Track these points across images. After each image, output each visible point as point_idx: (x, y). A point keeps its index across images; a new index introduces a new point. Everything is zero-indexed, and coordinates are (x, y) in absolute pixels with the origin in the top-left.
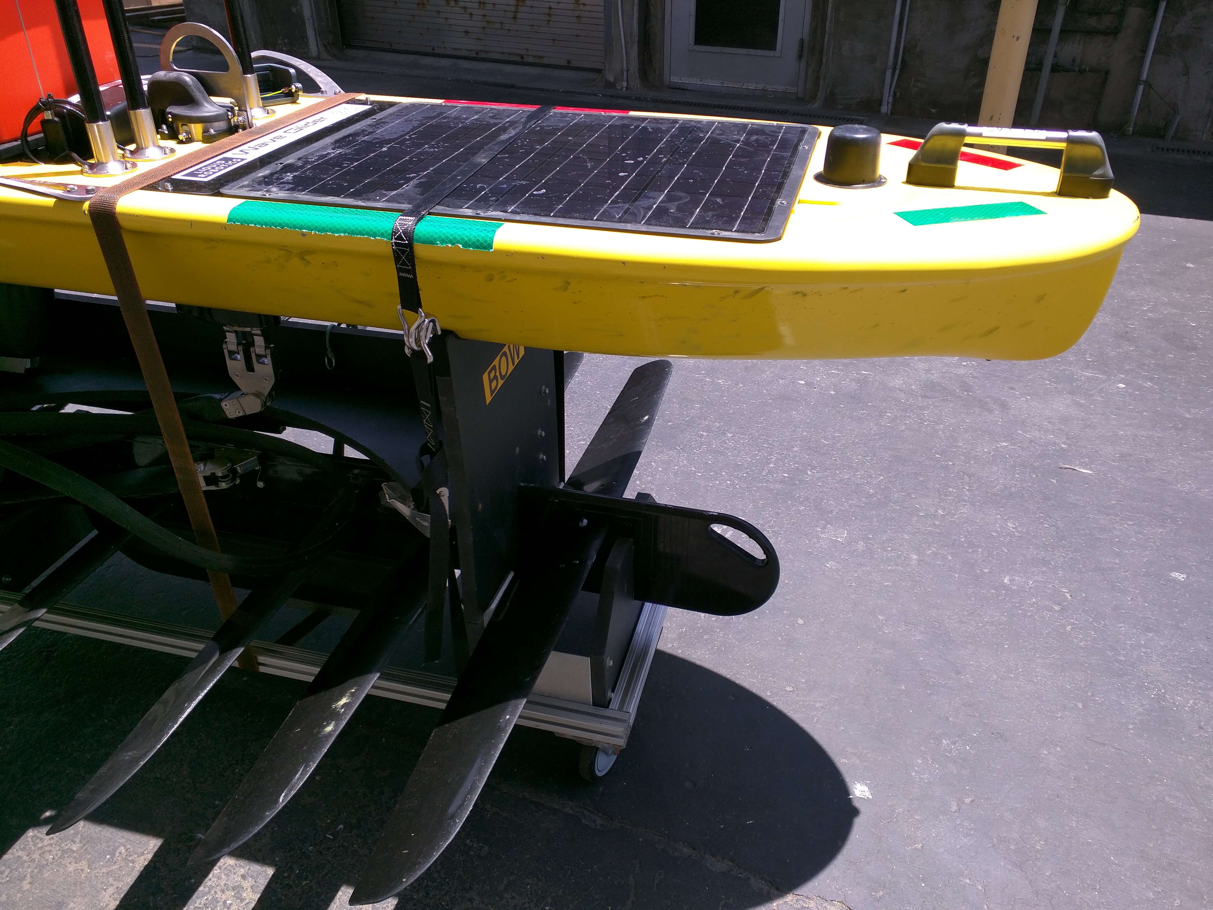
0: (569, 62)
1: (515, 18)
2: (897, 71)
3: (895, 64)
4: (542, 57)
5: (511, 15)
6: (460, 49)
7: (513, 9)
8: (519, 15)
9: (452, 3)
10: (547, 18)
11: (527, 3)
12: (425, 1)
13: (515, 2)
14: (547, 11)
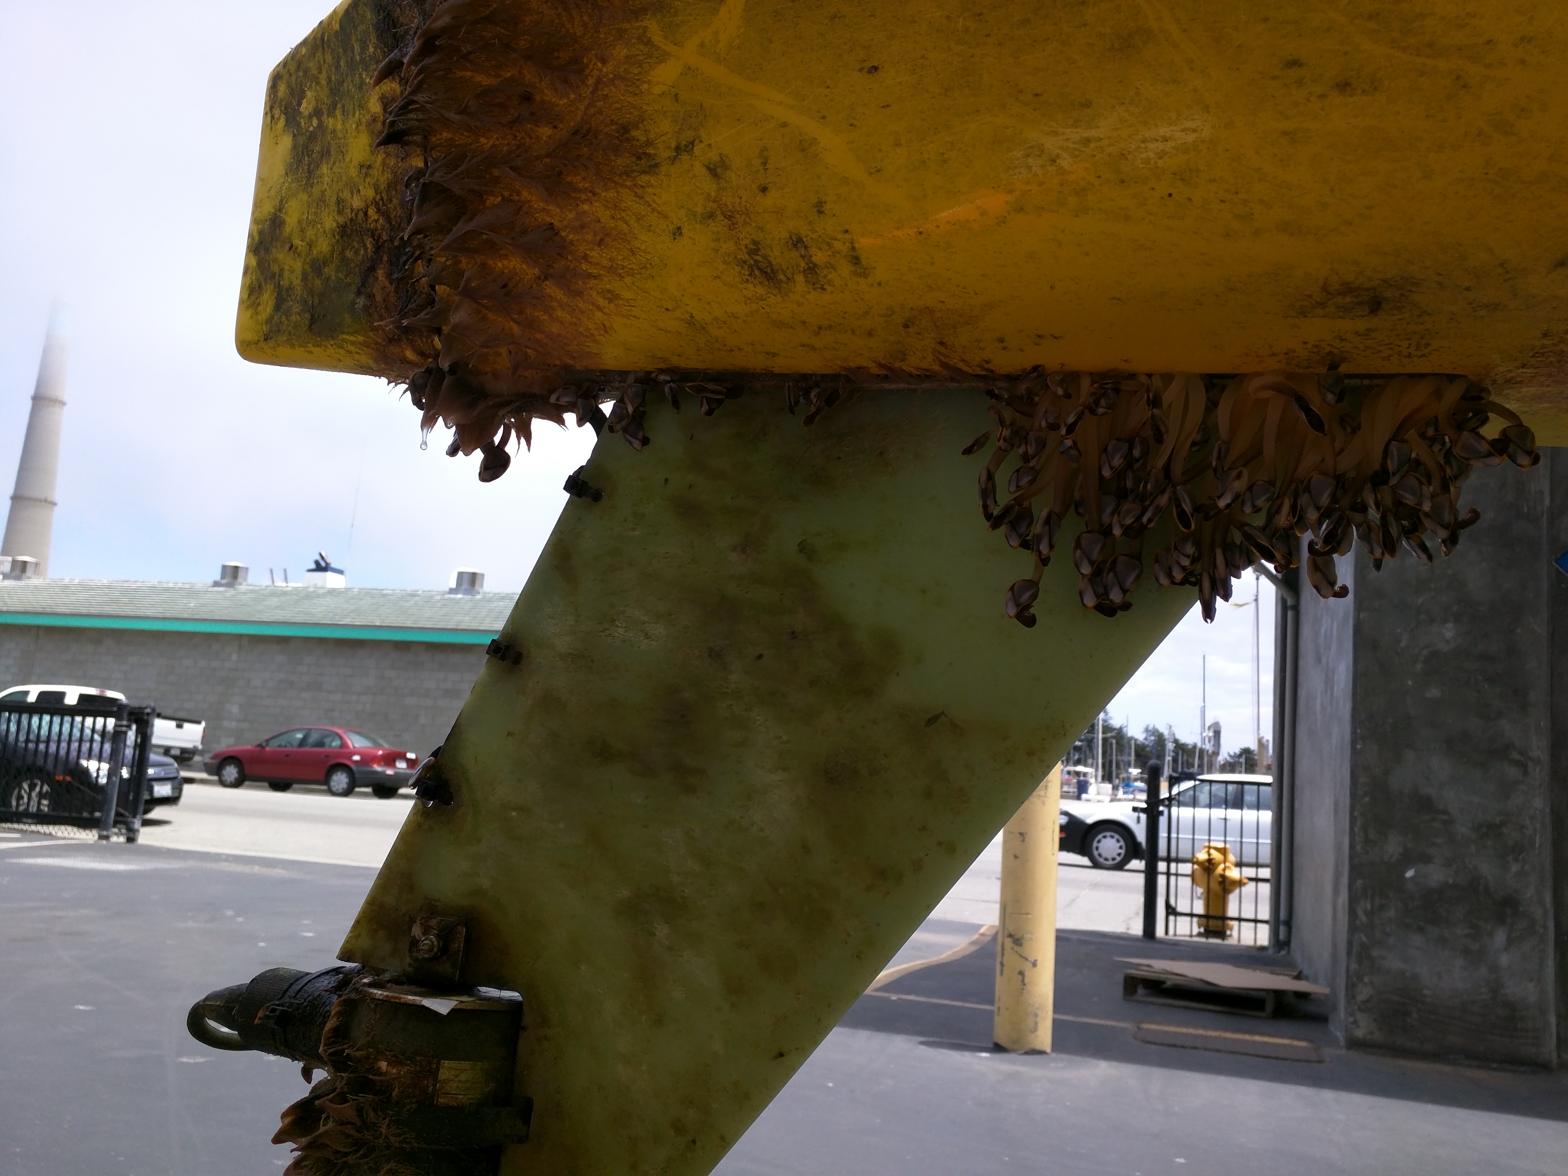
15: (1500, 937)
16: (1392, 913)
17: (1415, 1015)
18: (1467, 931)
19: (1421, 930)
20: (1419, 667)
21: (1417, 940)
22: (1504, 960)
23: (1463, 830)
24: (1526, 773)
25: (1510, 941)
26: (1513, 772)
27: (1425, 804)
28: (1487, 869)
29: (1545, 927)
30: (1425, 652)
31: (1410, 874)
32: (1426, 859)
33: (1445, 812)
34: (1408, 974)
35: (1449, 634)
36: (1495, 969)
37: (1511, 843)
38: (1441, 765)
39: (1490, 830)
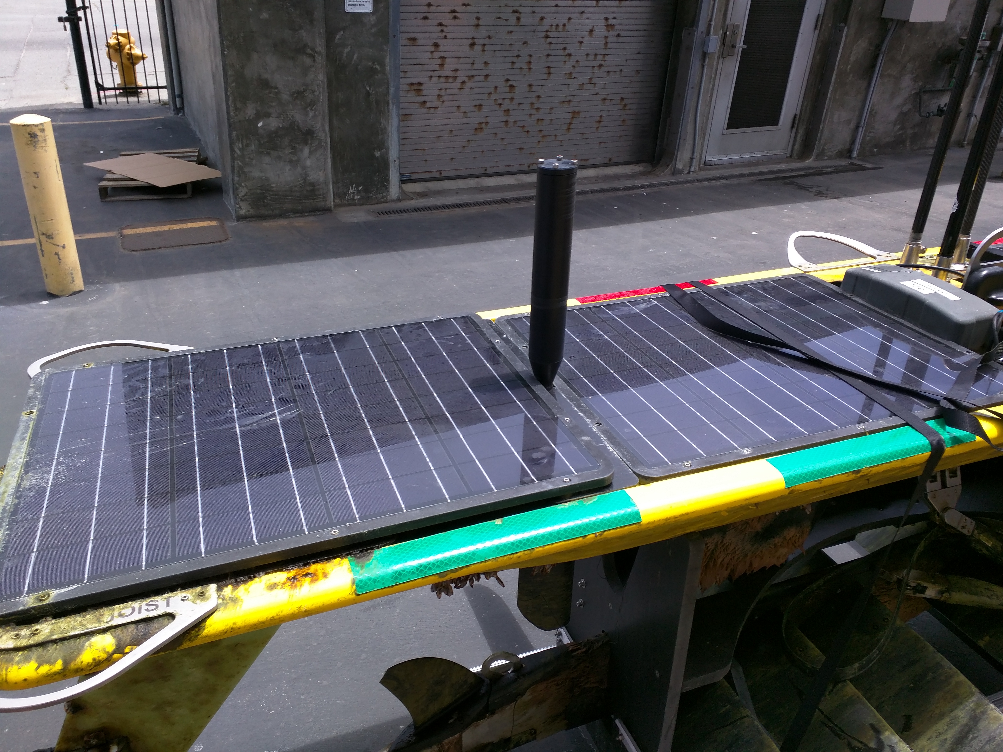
0: (610, 160)
1: (569, 129)
4: (588, 159)
5: (566, 127)
6: (513, 166)
7: (568, 121)
8: (572, 126)
9: (511, 124)
10: (597, 125)
11: (582, 115)
12: (483, 126)
13: (570, 115)
14: (598, 119)
15: (306, 151)
16: (253, 147)
17: (269, 198)
18: (291, 151)
19: (268, 154)
21: (267, 159)
22: (308, 163)
23: (285, 97)
24: (314, 61)
25: (311, 153)
26: (308, 61)
27: (265, 84)
28: (298, 117)
29: (326, 143)
31: (260, 125)
32: (268, 115)
33: (276, 88)
34: (264, 178)
36: (304, 168)
37: (309, 101)
38: (272, 60)
39: (298, 95)
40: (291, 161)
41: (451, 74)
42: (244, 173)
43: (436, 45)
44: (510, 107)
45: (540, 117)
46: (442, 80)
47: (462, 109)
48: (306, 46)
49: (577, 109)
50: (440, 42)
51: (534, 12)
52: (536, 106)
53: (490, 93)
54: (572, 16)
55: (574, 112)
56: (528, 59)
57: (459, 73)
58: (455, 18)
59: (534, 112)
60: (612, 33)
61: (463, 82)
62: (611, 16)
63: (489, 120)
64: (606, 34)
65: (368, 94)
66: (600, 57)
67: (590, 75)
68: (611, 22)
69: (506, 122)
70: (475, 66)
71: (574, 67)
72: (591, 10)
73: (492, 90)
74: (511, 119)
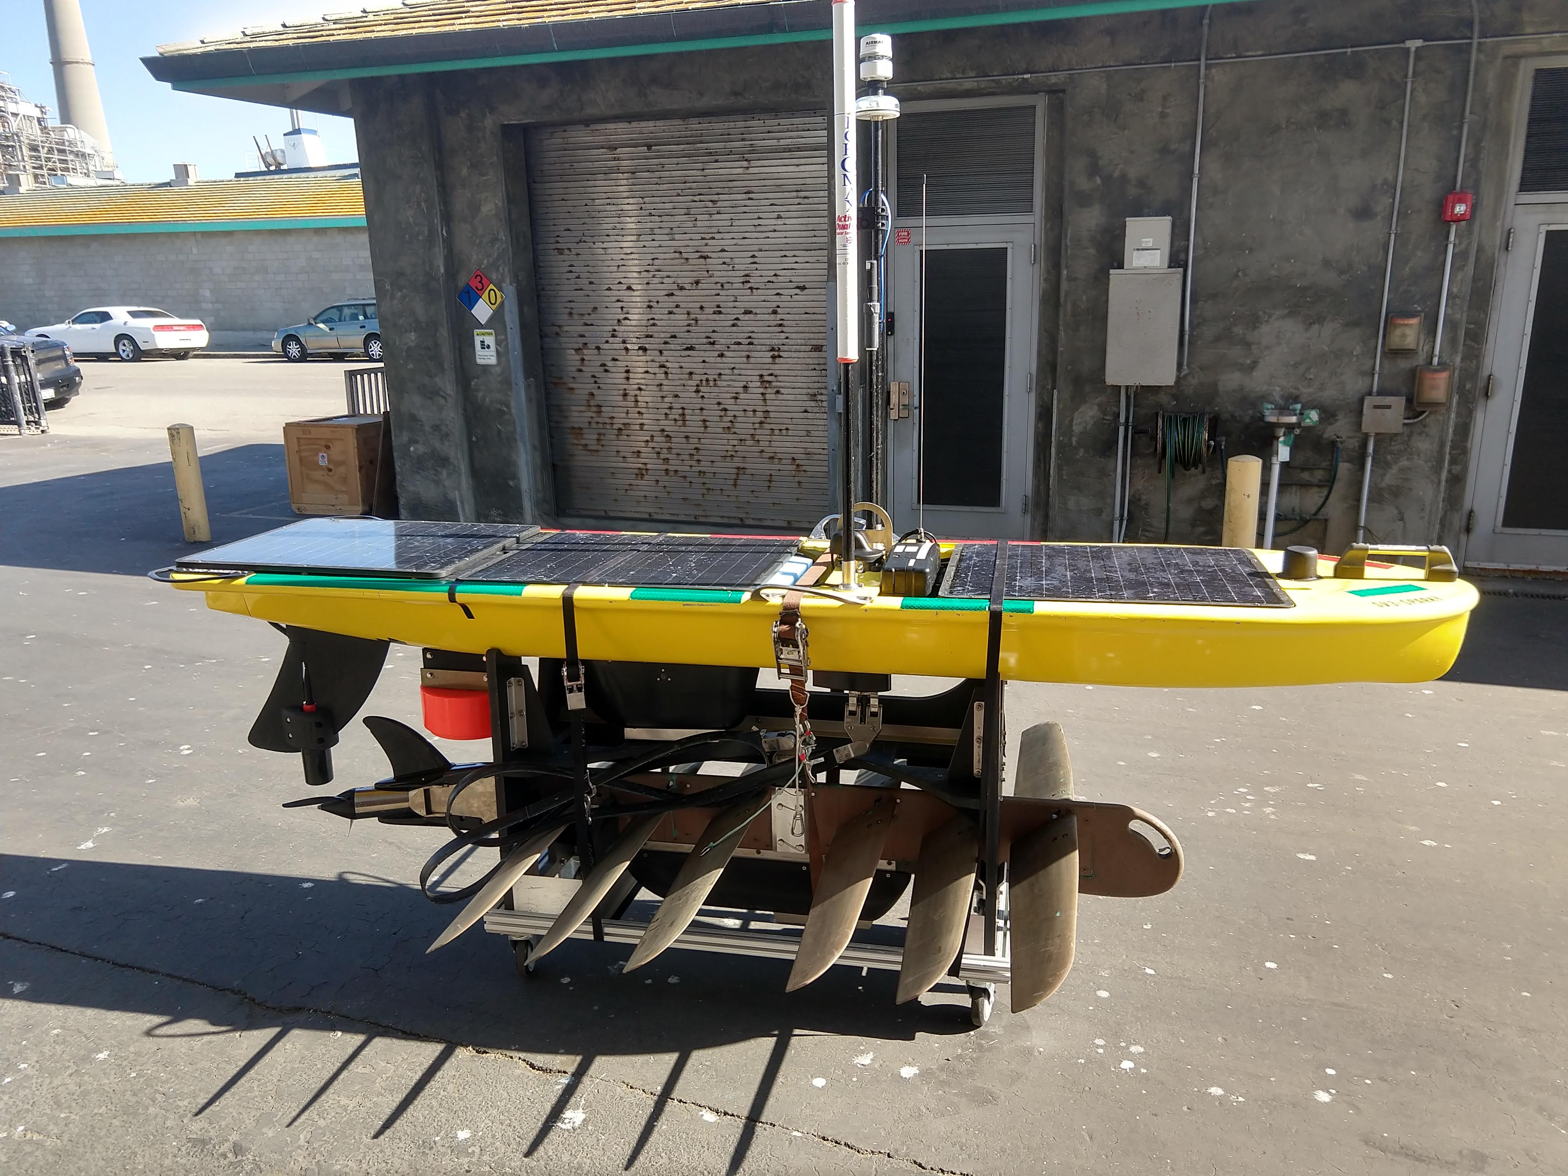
0: (790, 523)
1: (735, 485)
2: (1125, 523)
3: (1122, 516)
5: (732, 482)
6: (678, 515)
7: (734, 477)
8: (739, 482)
9: (671, 473)
10: (767, 484)
11: (747, 471)
12: (644, 472)
13: (735, 471)
14: (768, 478)
16: (408, 466)
18: (433, 472)
19: (419, 473)
20: (404, 354)
21: (418, 477)
22: (447, 483)
23: (428, 429)
24: (446, 401)
25: (449, 475)
26: (442, 401)
27: (413, 418)
28: (437, 445)
30: (406, 347)
31: (412, 449)
32: (417, 442)
33: (421, 421)
34: (416, 492)
35: (413, 338)
36: (444, 487)
37: (443, 432)
38: (417, 399)
39: (436, 428)
40: (434, 481)
41: (608, 421)
42: (403, 486)
43: (592, 394)
44: (668, 456)
45: (702, 469)
46: (601, 426)
47: (622, 454)
48: (440, 389)
49: (742, 465)
50: (595, 392)
51: (681, 367)
52: (696, 457)
53: (647, 441)
54: (722, 372)
55: (738, 468)
56: (680, 411)
57: (615, 421)
58: (606, 371)
59: (694, 463)
60: (769, 391)
61: (620, 429)
62: (765, 373)
63: (649, 466)
64: (761, 390)
65: (499, 431)
66: (759, 414)
67: (752, 432)
68: (767, 378)
69: (667, 470)
70: (630, 416)
71: (731, 421)
72: (742, 366)
73: (649, 438)
74: (670, 468)
